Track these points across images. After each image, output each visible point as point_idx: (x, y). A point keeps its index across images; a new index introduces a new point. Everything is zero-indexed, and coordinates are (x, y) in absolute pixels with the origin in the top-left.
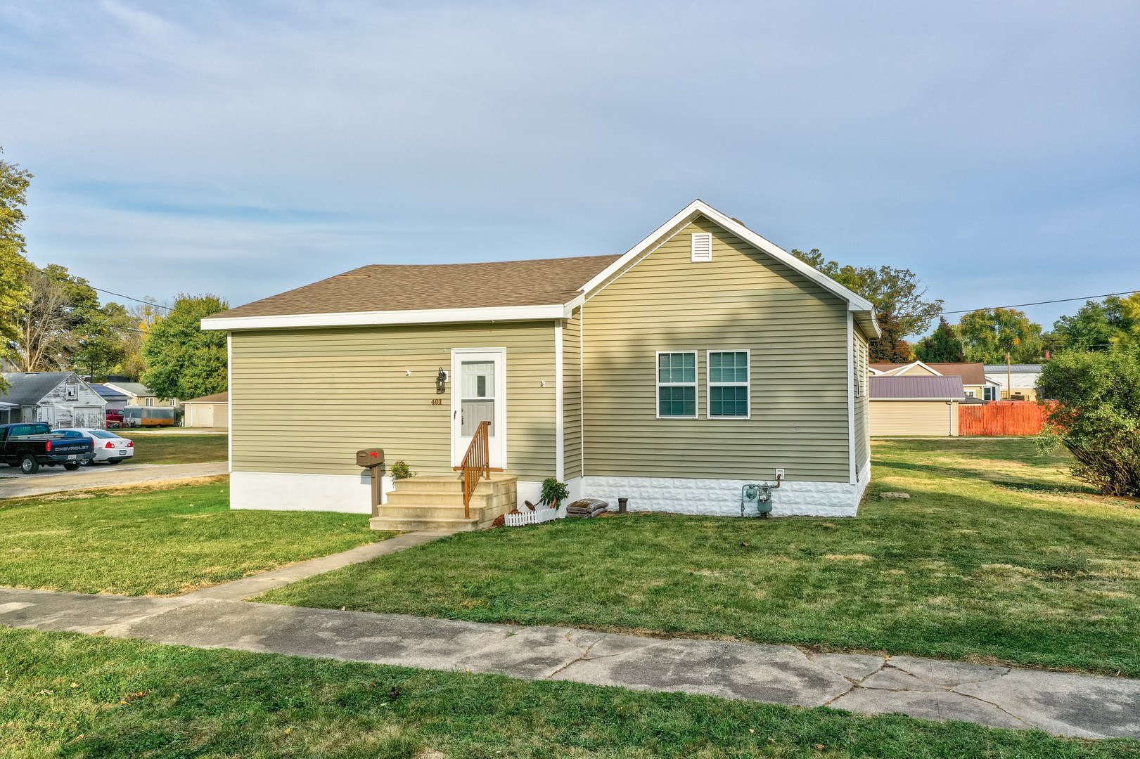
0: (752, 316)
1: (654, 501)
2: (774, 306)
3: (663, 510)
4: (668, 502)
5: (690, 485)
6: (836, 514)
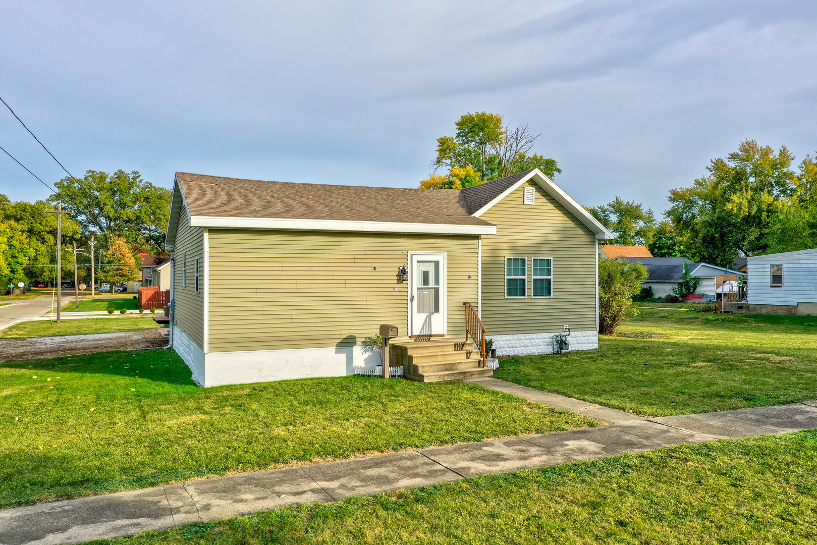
0: (555, 238)
1: (503, 349)
2: (564, 233)
3: (508, 354)
4: (510, 349)
5: (522, 338)
6: (590, 348)
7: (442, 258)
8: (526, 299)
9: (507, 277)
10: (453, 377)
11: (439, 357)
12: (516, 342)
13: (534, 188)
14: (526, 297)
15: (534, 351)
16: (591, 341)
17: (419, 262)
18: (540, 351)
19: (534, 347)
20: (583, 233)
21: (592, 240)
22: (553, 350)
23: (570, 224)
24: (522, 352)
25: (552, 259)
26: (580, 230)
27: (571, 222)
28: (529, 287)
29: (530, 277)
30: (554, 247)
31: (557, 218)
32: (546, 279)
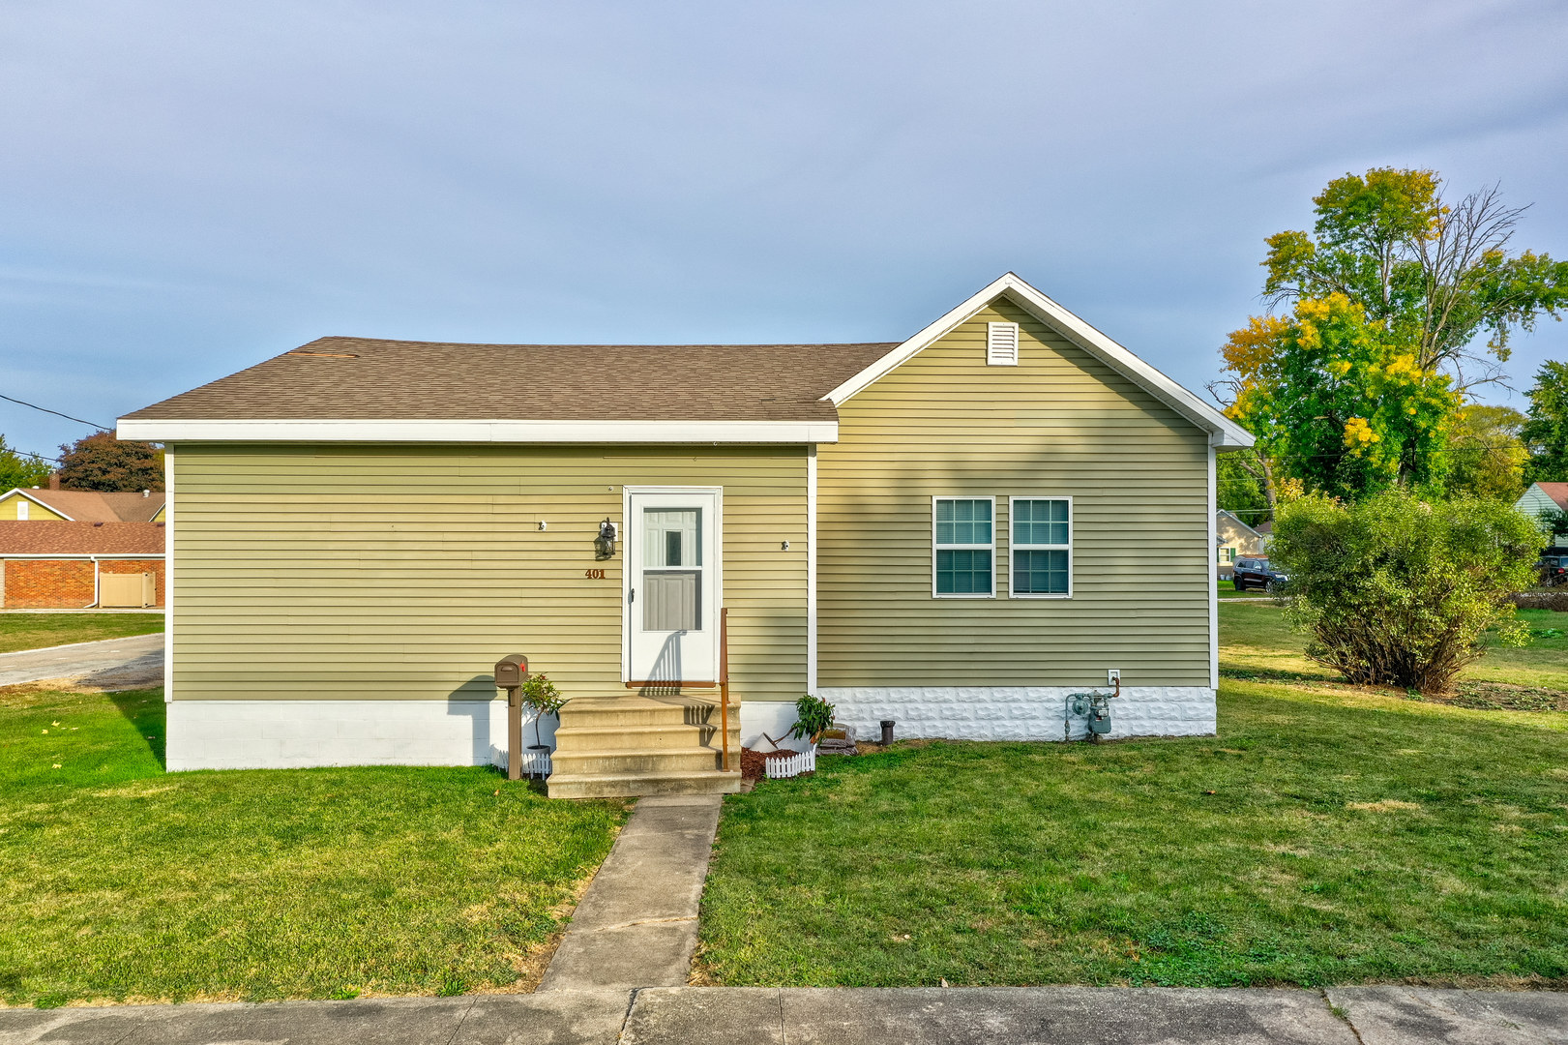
0: (1076, 446)
1: (927, 723)
2: (1105, 432)
3: (941, 735)
4: (949, 723)
5: (981, 697)
6: (1192, 732)
7: (711, 502)
8: (993, 600)
9: (936, 546)
10: (626, 790)
11: (625, 738)
12: (966, 705)
13: (1016, 325)
14: (994, 595)
15: (1017, 731)
16: (1191, 713)
17: (647, 510)
18: (1034, 731)
19: (1018, 722)
20: (1166, 431)
21: (1201, 449)
22: (1067, 732)
23: (1126, 408)
24: (982, 732)
25: (1070, 500)
26: (1159, 424)
27: (1128, 405)
28: (1003, 572)
29: (1003, 546)
30: (1075, 471)
31: (1091, 396)
32: (1054, 552)
